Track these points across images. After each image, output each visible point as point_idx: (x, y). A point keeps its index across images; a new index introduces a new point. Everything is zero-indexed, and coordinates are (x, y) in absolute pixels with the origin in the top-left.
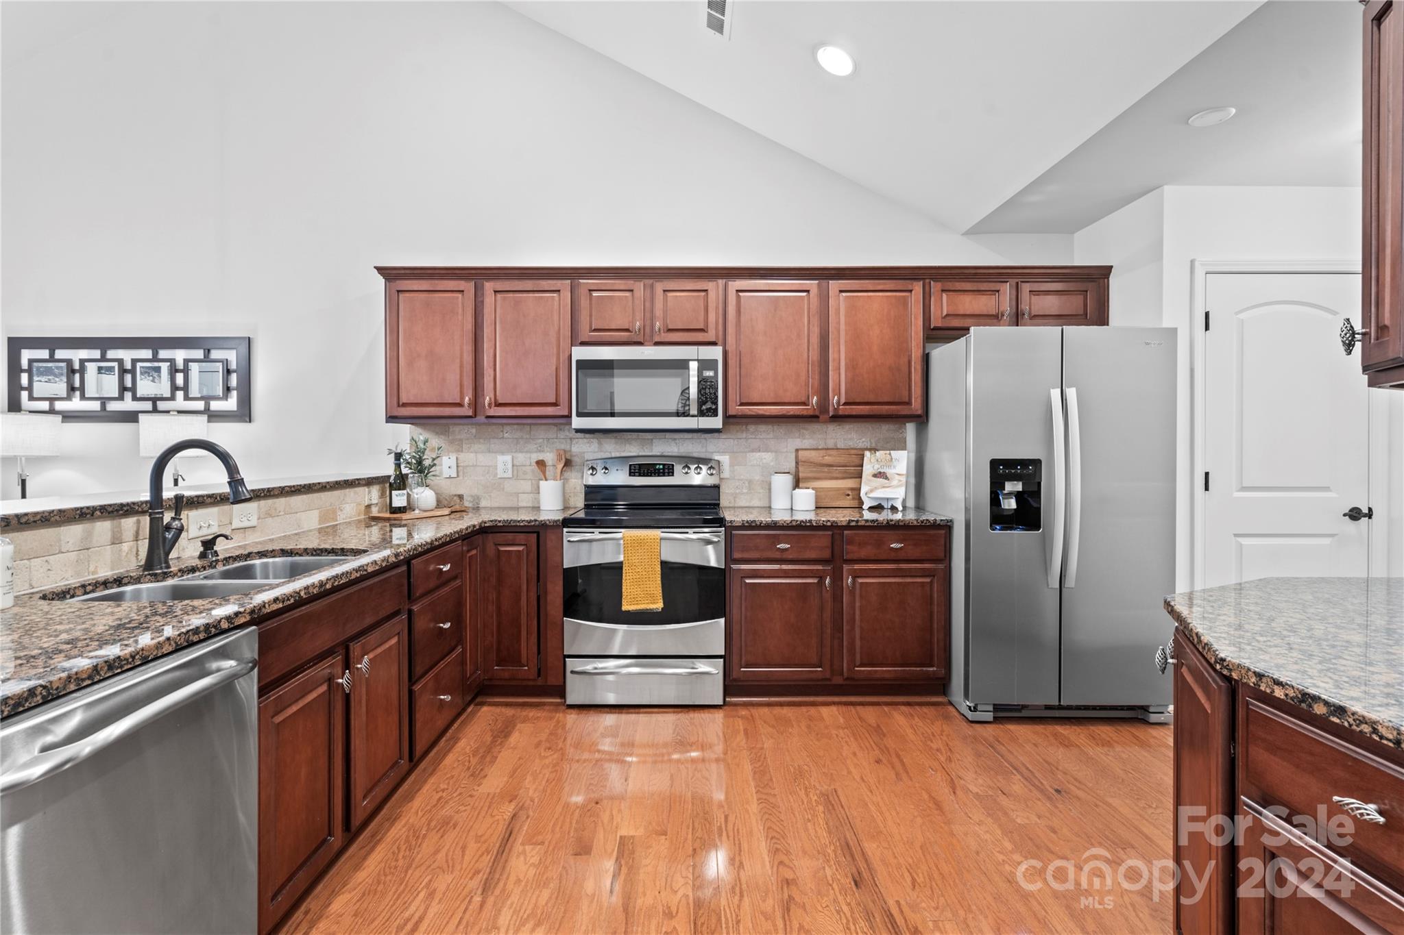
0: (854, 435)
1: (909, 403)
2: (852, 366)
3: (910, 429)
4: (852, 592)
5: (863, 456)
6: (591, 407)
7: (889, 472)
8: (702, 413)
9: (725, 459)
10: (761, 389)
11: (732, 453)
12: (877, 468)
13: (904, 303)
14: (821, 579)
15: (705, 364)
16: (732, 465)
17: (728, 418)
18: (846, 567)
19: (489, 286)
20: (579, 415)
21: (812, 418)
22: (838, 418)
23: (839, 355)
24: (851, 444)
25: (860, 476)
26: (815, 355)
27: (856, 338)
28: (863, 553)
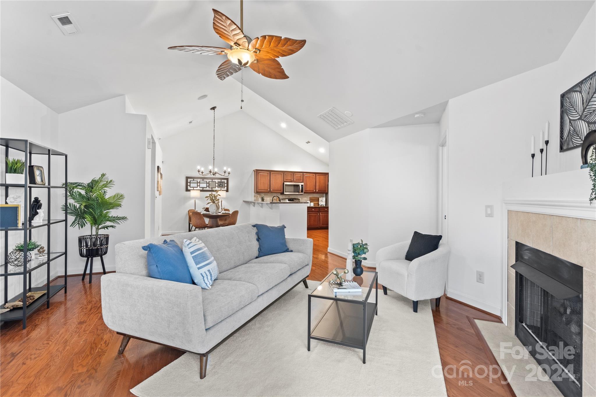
0: (317, 195)
1: (326, 191)
2: (319, 186)
3: (324, 194)
4: (321, 215)
5: (319, 199)
6: (286, 191)
7: (323, 201)
8: (301, 192)
9: (300, 199)
10: (308, 189)
11: (301, 198)
12: (321, 200)
13: (326, 178)
14: (317, 214)
15: (302, 185)
16: (301, 199)
17: (304, 193)
18: (320, 213)
19: (272, 173)
20: (285, 192)
21: (314, 193)
22: (317, 193)
23: (317, 184)
24: (317, 197)
25: (319, 201)
26: (315, 184)
27: (319, 182)
28: (322, 211)
